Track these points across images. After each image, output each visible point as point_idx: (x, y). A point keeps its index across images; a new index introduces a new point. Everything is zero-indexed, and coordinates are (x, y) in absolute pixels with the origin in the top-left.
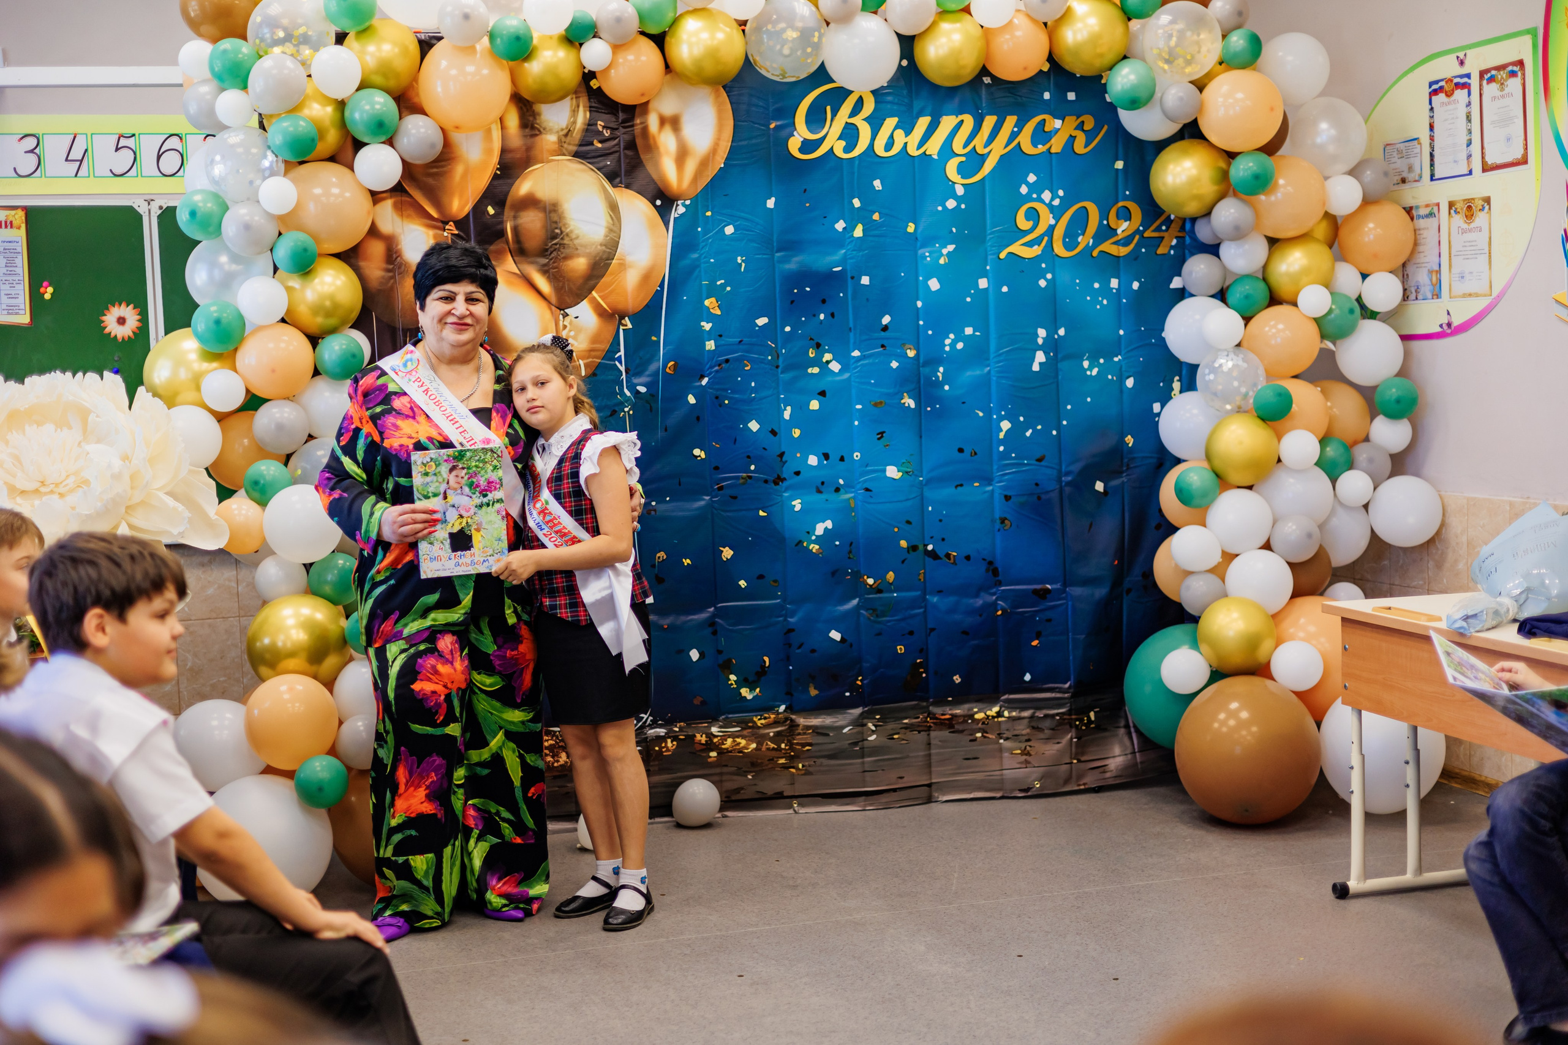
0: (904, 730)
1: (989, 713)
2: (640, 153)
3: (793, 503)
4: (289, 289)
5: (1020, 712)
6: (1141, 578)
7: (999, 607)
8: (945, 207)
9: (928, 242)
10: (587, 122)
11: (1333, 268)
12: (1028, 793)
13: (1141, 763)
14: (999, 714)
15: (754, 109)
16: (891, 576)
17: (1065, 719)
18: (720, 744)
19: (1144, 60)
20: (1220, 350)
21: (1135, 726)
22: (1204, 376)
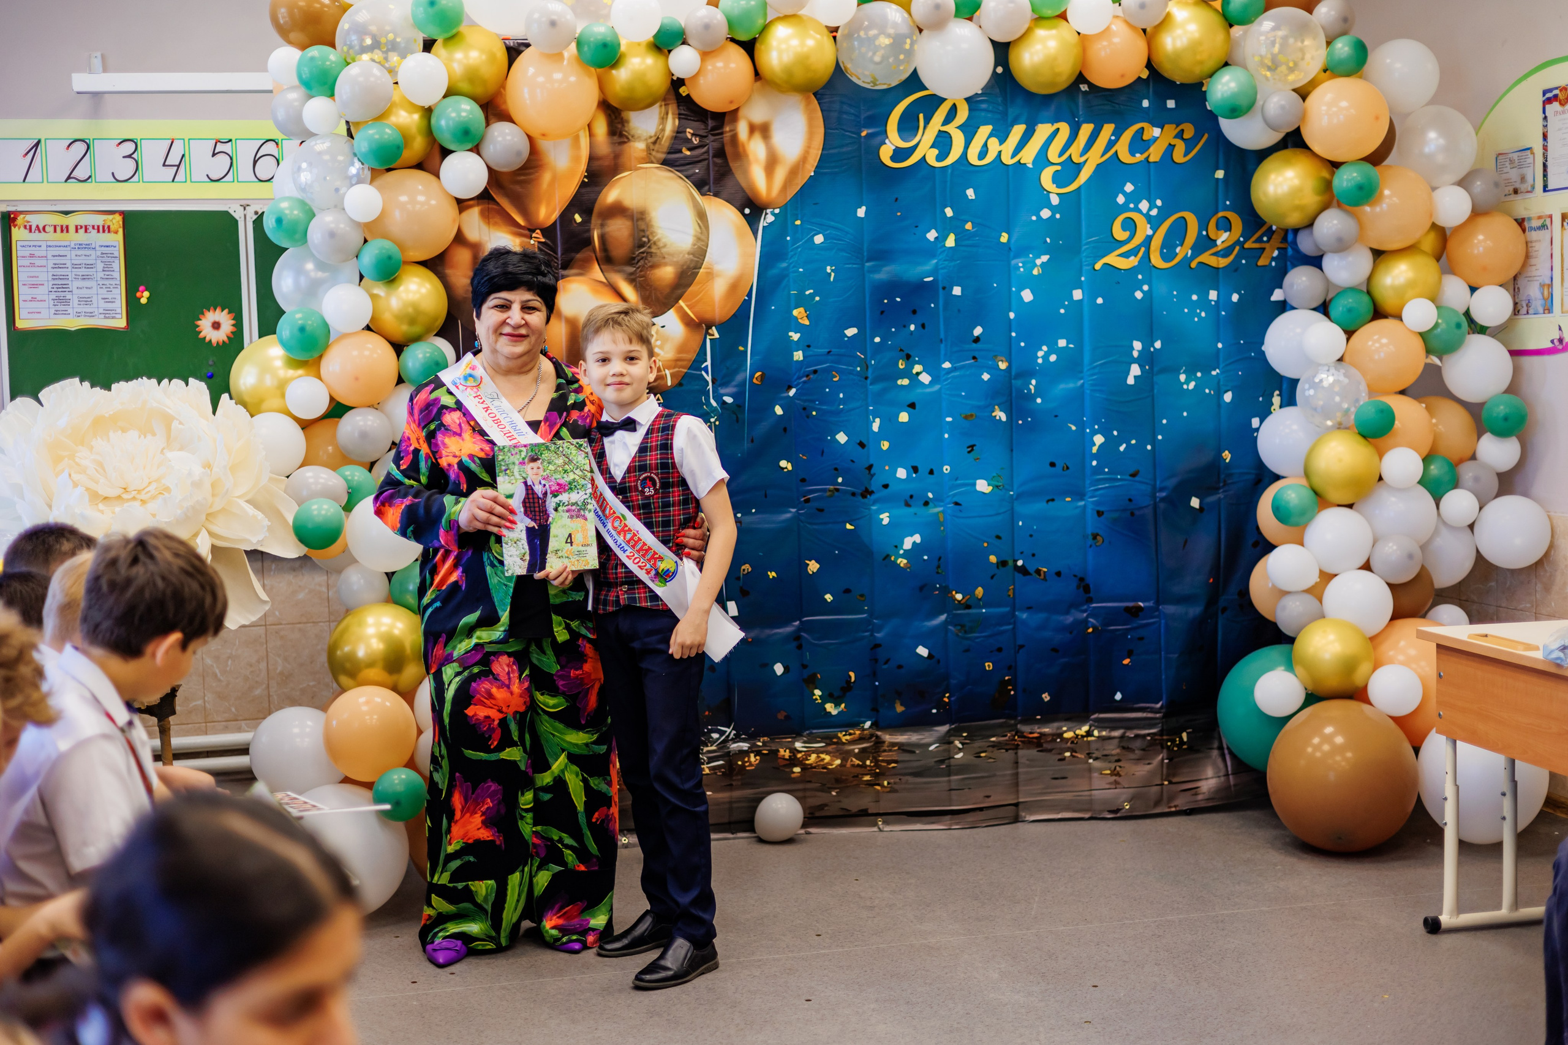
0: (991, 749)
1: (1078, 732)
2: (730, 160)
3: (881, 516)
4: (374, 297)
5: (1110, 732)
6: (1236, 597)
7: (1090, 625)
8: (1039, 217)
9: (1022, 252)
10: (676, 129)
11: (1440, 281)
12: (1118, 815)
13: (1235, 785)
14: (1089, 733)
15: (845, 116)
16: (980, 592)
17: (1156, 740)
18: (803, 760)
19: (1245, 67)
20: (1320, 365)
21: (1228, 748)
22: (1304, 391)
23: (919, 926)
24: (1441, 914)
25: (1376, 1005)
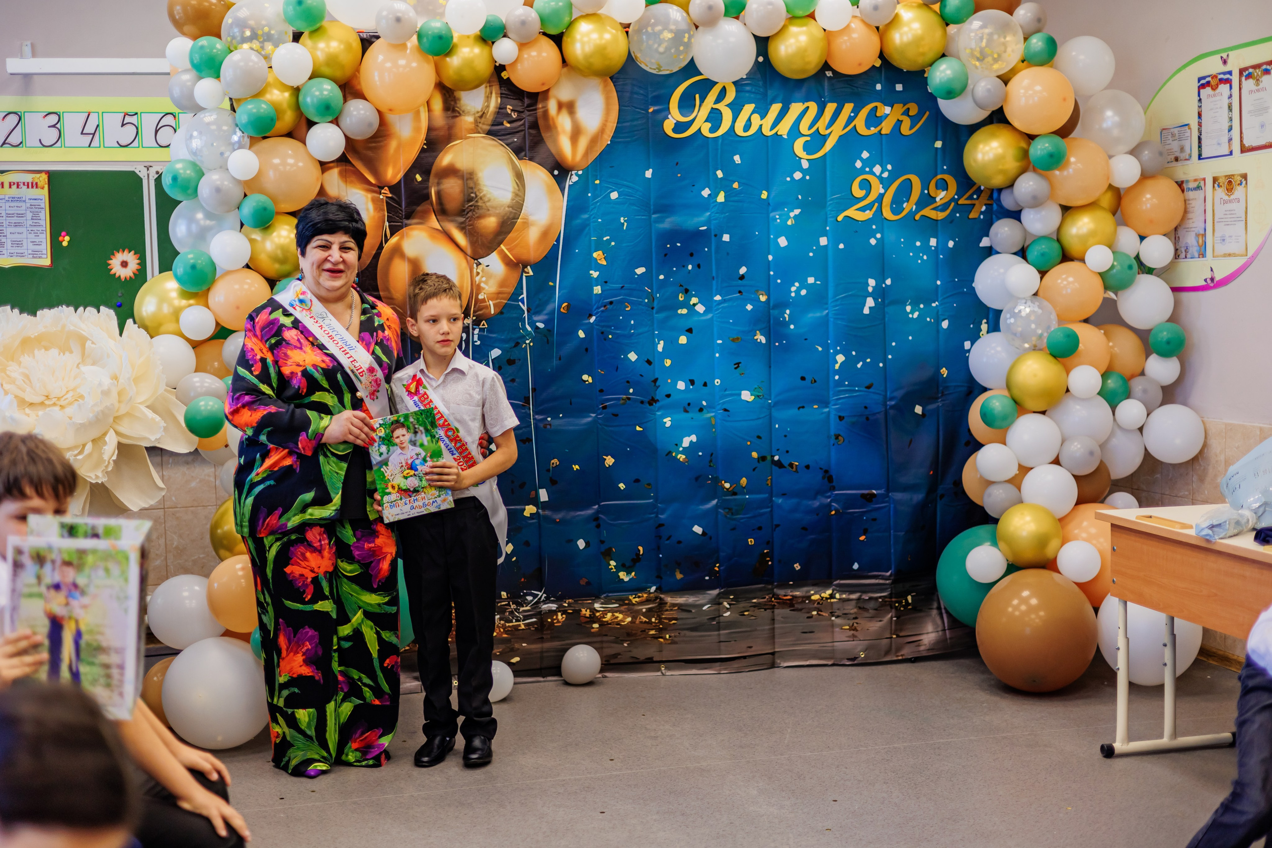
0: (752, 609)
1: (823, 595)
2: (542, 131)
3: (665, 420)
4: (252, 241)
5: (849, 594)
6: (952, 486)
7: (833, 508)
8: (793, 179)
9: (778, 206)
10: (498, 106)
11: (1115, 231)
12: (854, 662)
13: (950, 638)
14: (832, 596)
15: (635, 96)
16: (744, 481)
17: (886, 601)
18: (601, 617)
19: (959, 58)
20: (1019, 298)
21: (945, 609)
22: (1006, 320)
23: (693, 752)
24: (1115, 742)
25: (1061, 815)
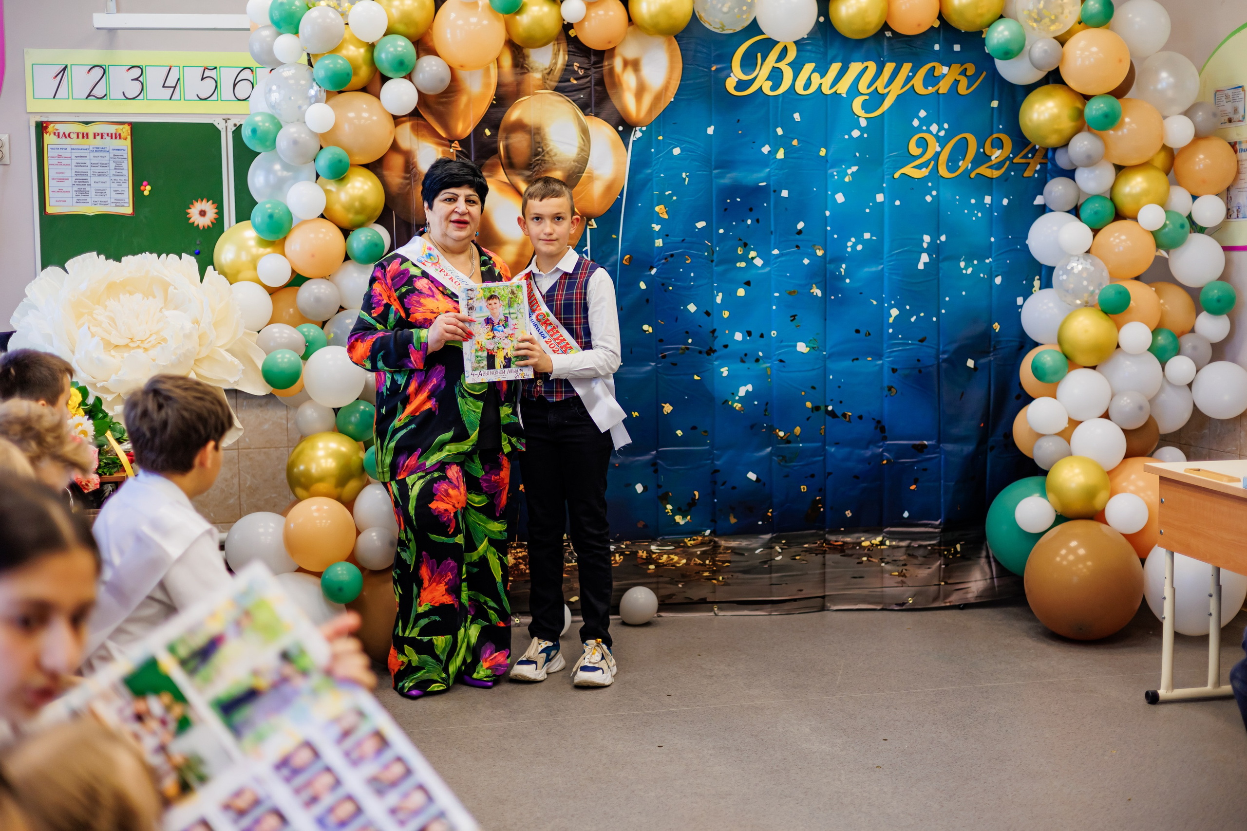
0: (804, 553)
1: (873, 541)
2: (607, 89)
3: (722, 370)
4: (327, 192)
5: (898, 542)
6: (1002, 438)
7: (885, 458)
8: (850, 136)
9: (836, 163)
10: (566, 63)
11: (1168, 191)
12: (903, 607)
13: (998, 586)
14: (882, 543)
15: (699, 55)
16: (798, 430)
17: (935, 549)
18: (657, 559)
19: (1016, 19)
20: (1072, 256)
21: (994, 557)
22: (1058, 277)
23: (747, 691)
24: (1157, 689)
25: (1106, 758)
